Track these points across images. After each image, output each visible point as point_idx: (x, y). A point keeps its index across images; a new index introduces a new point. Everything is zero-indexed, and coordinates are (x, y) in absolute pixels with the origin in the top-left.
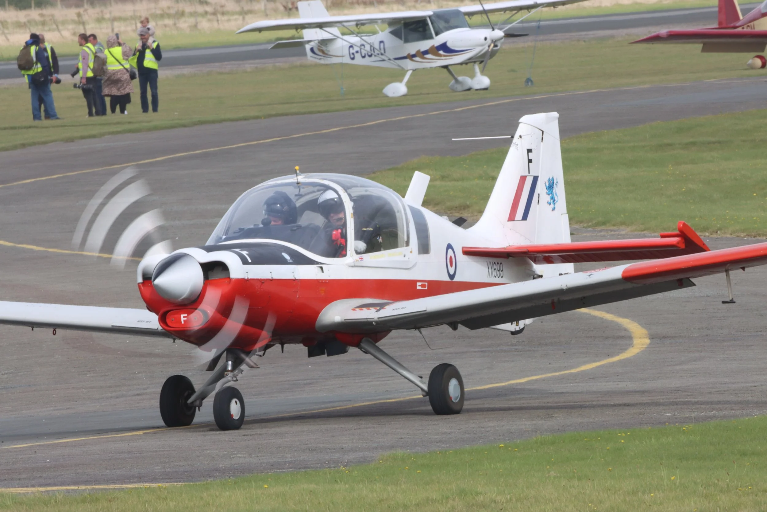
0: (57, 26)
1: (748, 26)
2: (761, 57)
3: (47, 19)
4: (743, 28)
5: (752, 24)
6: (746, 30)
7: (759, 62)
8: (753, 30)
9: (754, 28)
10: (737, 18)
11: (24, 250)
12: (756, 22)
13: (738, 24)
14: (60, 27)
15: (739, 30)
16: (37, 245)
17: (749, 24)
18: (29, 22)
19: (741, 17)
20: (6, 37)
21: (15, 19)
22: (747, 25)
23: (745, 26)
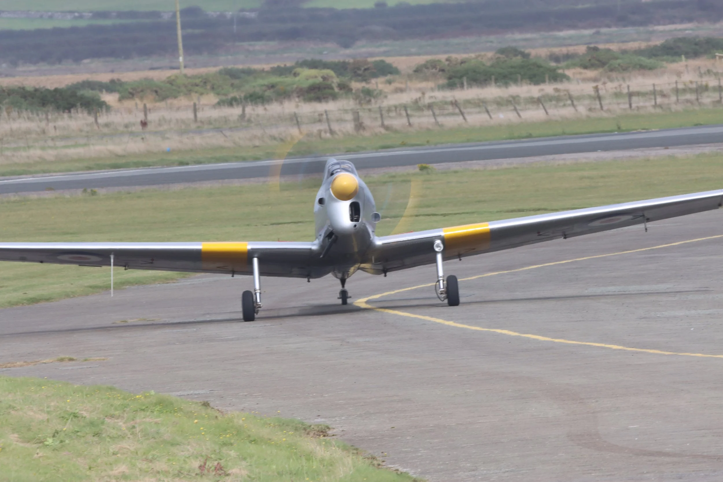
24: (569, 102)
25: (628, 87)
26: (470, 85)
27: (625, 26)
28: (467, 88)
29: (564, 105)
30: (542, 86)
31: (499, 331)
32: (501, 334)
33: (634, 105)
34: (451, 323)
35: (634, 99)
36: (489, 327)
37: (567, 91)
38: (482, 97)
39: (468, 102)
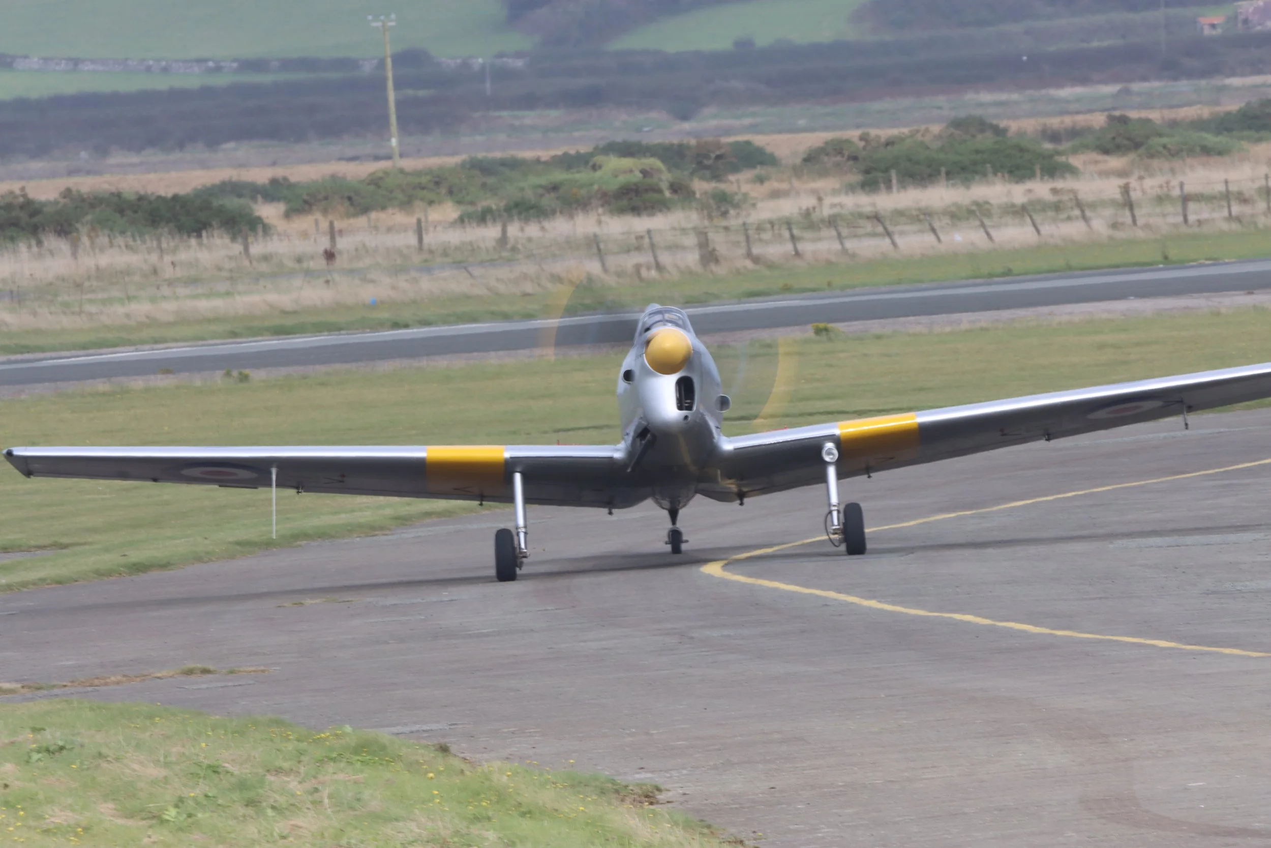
0: (1083, 211)
3: (1065, 198)
11: (1011, 633)
14: (1088, 213)
16: (1036, 625)
18: (1031, 203)
20: (988, 234)
21: (1004, 200)
24: (1077, 212)
25: (1182, 185)
26: (903, 186)
27: (1175, 79)
28: (898, 191)
29: (1069, 218)
30: (1029, 185)
31: (957, 616)
32: (962, 621)
33: (1192, 218)
34: (873, 604)
35: (1191, 206)
36: (941, 609)
37: (1073, 191)
38: (923, 204)
39: (900, 214)
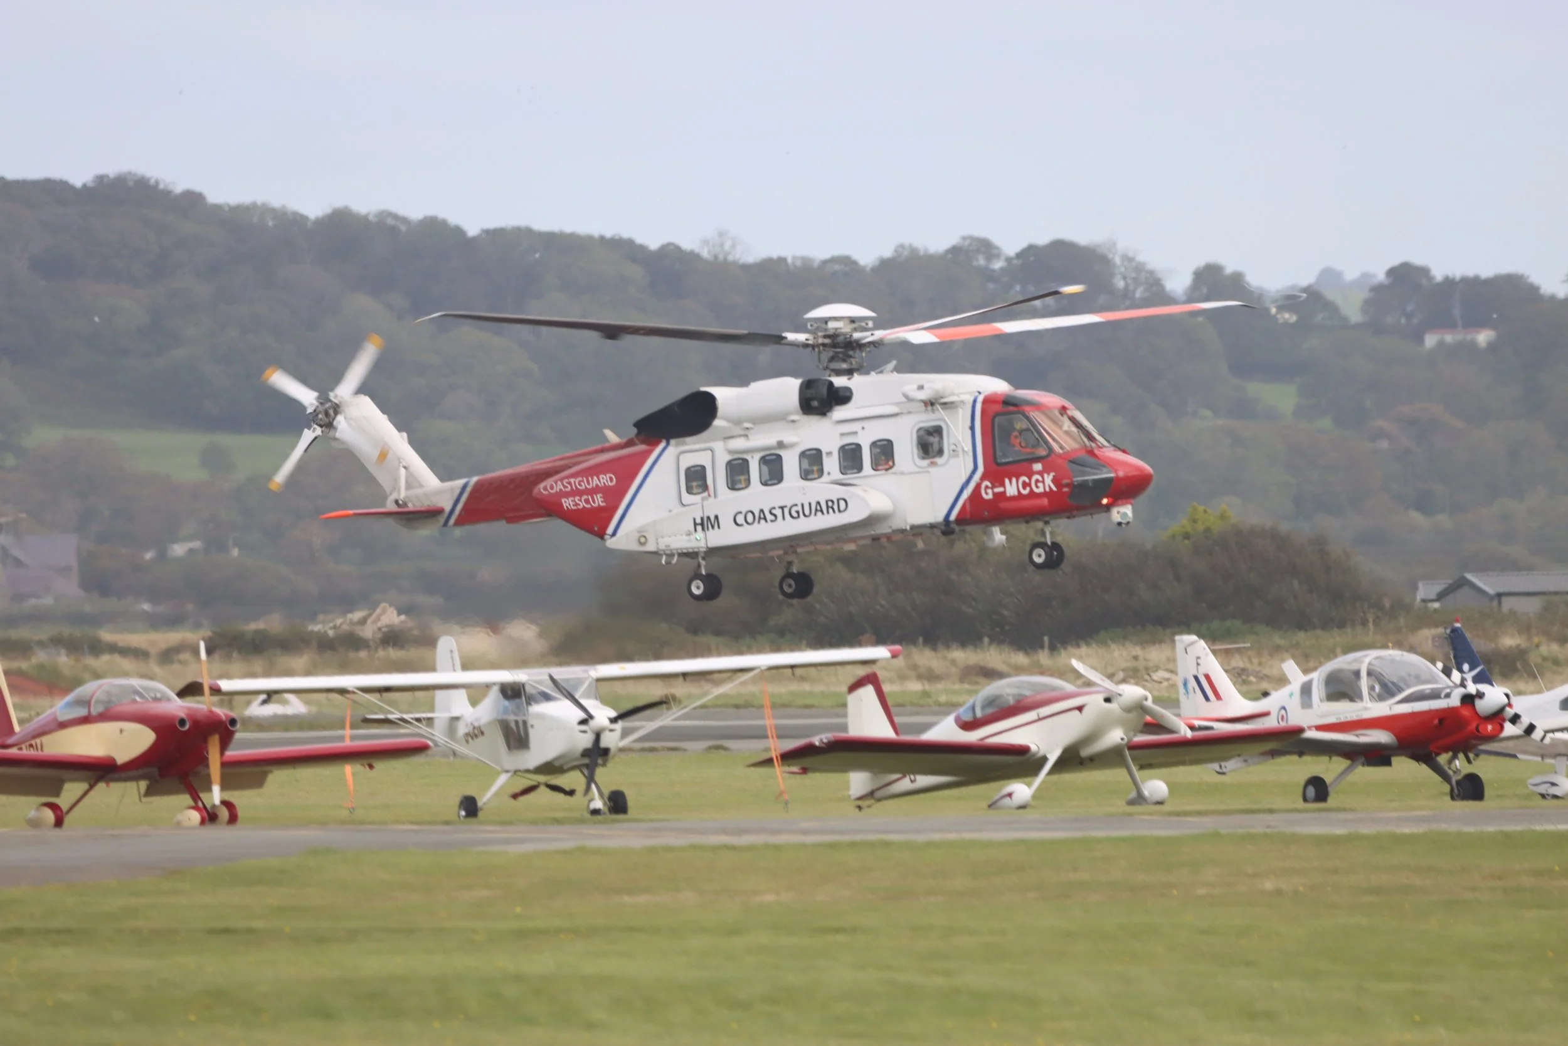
1: (31, 746)
2: (54, 807)
4: (21, 749)
5: (38, 741)
6: (26, 752)
7: (49, 815)
8: (40, 753)
9: (42, 750)
10: (11, 731)
12: (45, 739)
13: (10, 741)
15: (14, 751)
17: (33, 742)
19: (17, 728)
22: (27, 744)
23: (23, 746)
